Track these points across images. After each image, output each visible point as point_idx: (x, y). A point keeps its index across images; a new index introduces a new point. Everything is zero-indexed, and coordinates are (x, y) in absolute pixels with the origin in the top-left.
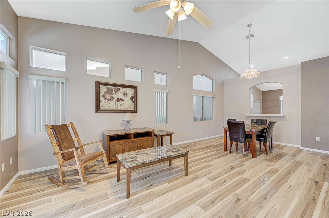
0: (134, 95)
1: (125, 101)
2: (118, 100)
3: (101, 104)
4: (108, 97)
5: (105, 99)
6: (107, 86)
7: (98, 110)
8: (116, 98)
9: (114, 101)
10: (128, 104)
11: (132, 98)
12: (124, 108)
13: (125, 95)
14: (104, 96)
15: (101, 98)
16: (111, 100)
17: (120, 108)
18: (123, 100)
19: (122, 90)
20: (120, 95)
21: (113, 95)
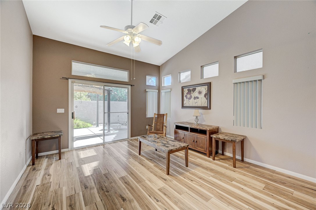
0: (207, 92)
1: (200, 99)
2: (195, 98)
3: (184, 102)
4: (189, 96)
5: (187, 99)
6: (188, 89)
7: (183, 107)
8: (193, 97)
9: (192, 99)
10: (202, 101)
11: (205, 96)
12: (199, 104)
13: (200, 93)
14: (186, 96)
15: (185, 98)
16: (190, 98)
17: (196, 105)
18: (198, 98)
19: (198, 89)
20: (196, 94)
21: (191, 95)
